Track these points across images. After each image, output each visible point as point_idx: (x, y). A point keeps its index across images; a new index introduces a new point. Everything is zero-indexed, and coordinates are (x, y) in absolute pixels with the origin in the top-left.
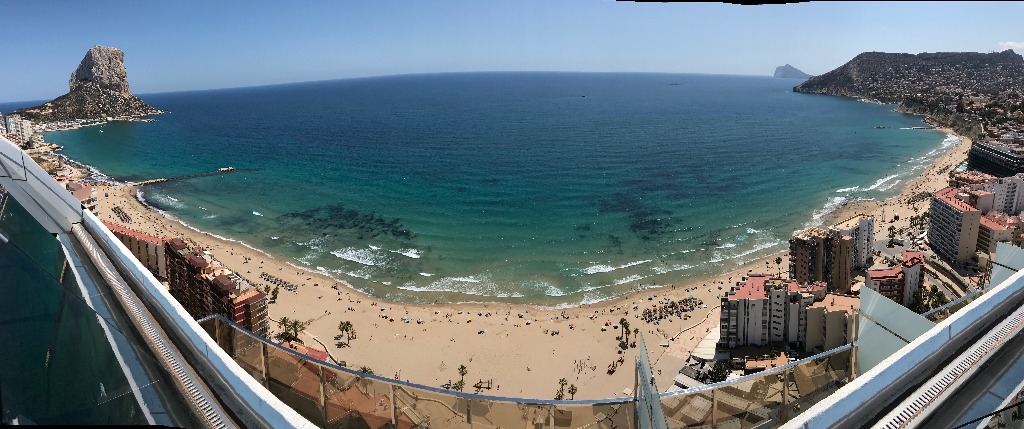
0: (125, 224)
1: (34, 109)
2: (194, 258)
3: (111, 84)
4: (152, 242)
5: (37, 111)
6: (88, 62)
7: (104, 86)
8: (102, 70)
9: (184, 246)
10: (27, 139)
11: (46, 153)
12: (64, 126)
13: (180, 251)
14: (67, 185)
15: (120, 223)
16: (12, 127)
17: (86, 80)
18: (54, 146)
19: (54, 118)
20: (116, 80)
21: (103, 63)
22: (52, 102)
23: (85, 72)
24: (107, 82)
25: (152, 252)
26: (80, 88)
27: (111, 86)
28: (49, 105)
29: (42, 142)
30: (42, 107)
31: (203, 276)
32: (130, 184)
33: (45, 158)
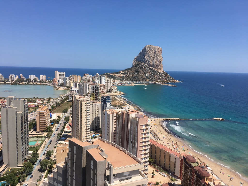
0: (157, 140)
1: (114, 73)
2: (201, 169)
3: (153, 65)
4: (173, 155)
5: (115, 74)
6: (144, 53)
7: (149, 65)
8: (150, 58)
9: (195, 161)
10: (109, 88)
11: (118, 96)
12: (127, 83)
13: (192, 164)
14: (136, 115)
15: (153, 139)
16: (103, 81)
17: (141, 61)
18: (122, 93)
19: (123, 79)
20: (156, 62)
21: (151, 54)
22: (123, 71)
23: (141, 57)
24: (152, 63)
25: (172, 160)
26: (137, 65)
27: (153, 66)
28: (121, 72)
29: (116, 90)
30: (118, 73)
31: (206, 181)
32: (160, 119)
33: (117, 98)
